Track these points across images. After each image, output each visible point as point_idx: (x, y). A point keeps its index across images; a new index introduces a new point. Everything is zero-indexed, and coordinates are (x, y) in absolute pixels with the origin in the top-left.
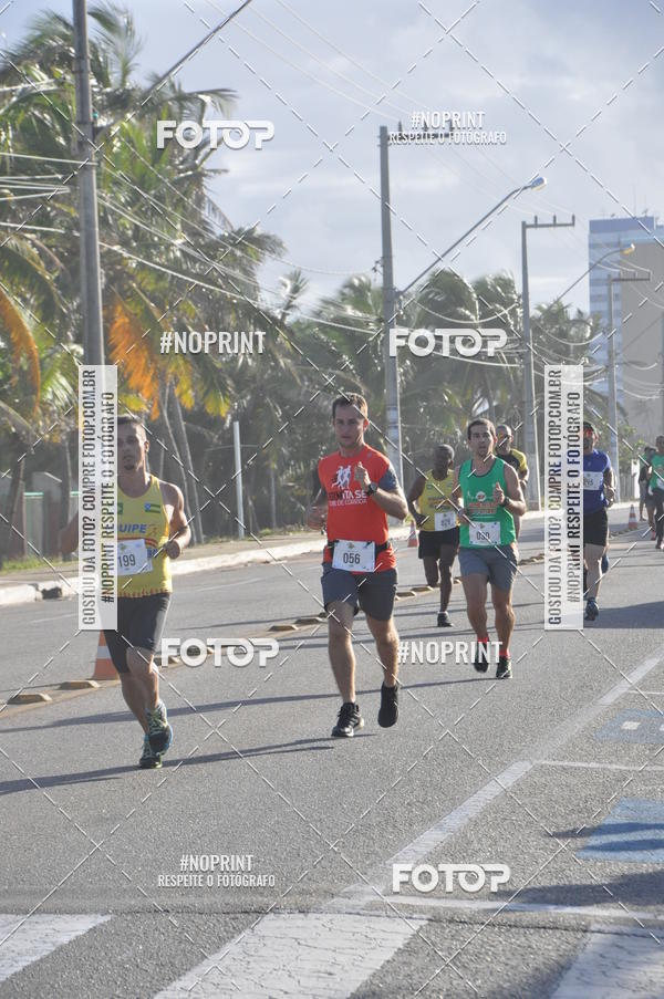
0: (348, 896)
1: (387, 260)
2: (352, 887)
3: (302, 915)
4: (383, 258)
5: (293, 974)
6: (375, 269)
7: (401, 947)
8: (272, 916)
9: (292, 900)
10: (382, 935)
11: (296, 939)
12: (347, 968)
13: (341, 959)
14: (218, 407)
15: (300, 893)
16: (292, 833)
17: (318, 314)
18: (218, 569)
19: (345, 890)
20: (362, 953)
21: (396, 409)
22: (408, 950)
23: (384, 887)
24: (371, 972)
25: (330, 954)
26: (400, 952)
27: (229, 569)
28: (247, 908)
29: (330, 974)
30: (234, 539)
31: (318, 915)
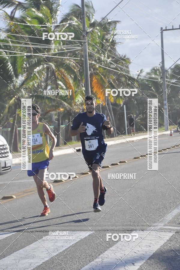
0: (154, 226)
1: (163, 62)
2: (155, 224)
3: (142, 231)
4: (162, 61)
5: (140, 246)
6: (160, 65)
7: (168, 239)
8: (134, 231)
9: (140, 227)
10: (163, 236)
11: (141, 237)
12: (154, 245)
13: (152, 242)
14: (120, 102)
15: (142, 226)
16: (140, 210)
17: (145, 77)
18: (121, 143)
19: (154, 225)
20: (158, 241)
21: (166, 101)
22: (170, 240)
23: (164, 224)
24: (160, 246)
25: (150, 241)
26: (168, 241)
27: (123, 143)
28: (128, 229)
29: (150, 246)
30: (125, 135)
31: (147, 231)
